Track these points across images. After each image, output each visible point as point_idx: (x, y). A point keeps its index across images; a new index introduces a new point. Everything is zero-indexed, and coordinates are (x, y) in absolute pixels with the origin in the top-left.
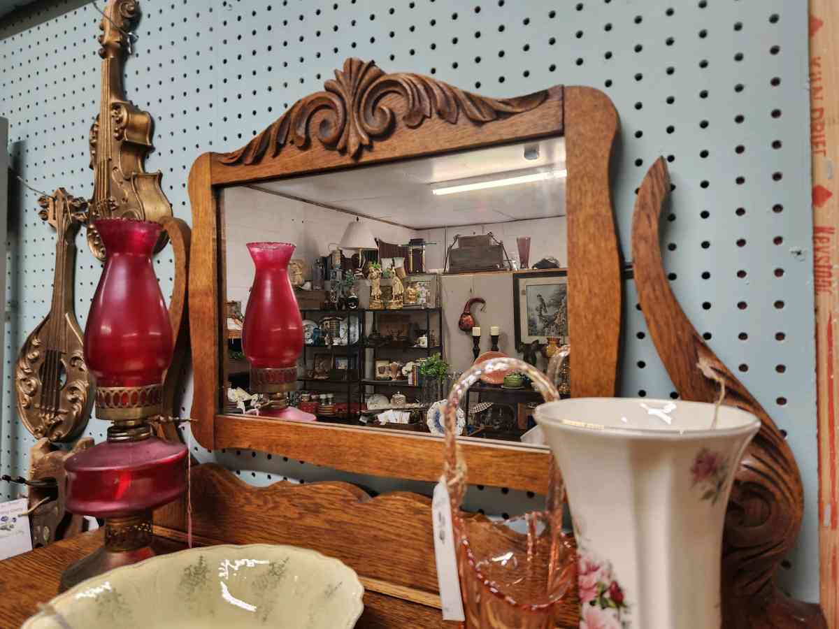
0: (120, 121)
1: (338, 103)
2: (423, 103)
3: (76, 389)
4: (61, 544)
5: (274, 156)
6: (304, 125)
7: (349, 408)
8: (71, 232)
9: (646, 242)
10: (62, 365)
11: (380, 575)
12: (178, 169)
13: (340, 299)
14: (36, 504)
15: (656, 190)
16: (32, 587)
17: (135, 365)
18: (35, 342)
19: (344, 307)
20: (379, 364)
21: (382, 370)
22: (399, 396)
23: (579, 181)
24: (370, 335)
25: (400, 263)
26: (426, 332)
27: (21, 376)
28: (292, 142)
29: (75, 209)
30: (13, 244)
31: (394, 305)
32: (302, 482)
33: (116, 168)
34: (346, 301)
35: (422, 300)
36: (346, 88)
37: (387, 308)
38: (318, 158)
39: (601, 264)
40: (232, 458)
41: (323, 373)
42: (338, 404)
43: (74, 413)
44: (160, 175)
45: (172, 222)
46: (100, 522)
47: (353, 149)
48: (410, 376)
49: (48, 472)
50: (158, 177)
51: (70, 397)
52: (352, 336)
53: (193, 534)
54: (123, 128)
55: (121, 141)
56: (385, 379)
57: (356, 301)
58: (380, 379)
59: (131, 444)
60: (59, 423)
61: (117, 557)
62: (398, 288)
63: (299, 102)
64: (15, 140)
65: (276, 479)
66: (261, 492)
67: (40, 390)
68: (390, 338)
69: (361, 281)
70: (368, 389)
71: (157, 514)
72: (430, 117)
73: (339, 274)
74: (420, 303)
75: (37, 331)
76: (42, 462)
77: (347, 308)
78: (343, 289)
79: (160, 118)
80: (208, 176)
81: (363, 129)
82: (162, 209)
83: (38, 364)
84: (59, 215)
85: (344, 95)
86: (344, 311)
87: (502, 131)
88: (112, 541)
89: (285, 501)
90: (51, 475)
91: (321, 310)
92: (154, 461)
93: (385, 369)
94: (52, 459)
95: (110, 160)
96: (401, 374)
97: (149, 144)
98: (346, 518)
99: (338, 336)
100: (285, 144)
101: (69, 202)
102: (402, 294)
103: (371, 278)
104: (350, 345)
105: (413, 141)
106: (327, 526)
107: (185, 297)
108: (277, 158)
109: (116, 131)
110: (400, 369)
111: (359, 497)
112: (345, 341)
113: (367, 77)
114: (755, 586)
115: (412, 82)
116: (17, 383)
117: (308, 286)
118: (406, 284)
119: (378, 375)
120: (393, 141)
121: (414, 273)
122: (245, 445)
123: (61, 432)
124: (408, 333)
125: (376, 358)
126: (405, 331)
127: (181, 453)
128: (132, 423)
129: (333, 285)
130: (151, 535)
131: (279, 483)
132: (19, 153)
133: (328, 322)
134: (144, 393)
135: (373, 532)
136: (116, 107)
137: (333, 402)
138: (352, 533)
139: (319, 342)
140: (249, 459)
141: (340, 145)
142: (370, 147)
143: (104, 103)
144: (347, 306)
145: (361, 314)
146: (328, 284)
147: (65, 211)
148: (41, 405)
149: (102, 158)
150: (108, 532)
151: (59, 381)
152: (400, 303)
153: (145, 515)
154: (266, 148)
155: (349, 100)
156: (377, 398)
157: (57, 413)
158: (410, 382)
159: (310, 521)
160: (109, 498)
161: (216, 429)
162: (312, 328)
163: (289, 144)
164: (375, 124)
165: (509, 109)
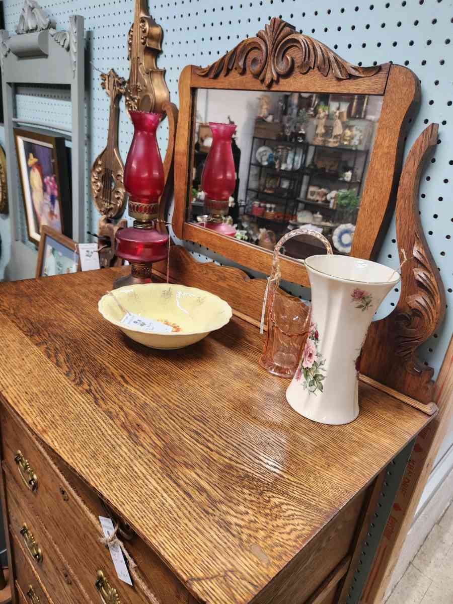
0: (144, 32)
1: (264, 48)
2: (311, 58)
3: (118, 192)
4: (112, 268)
5: (225, 76)
6: (243, 59)
7: (285, 217)
8: (117, 99)
9: (409, 175)
10: (112, 177)
11: (248, 314)
12: (175, 69)
13: (292, 133)
14: (102, 247)
15: (423, 145)
16: (102, 284)
17: (146, 193)
18: (100, 162)
19: (293, 140)
20: (312, 189)
21: (313, 193)
22: (319, 216)
23: (384, 130)
24: (309, 165)
25: (344, 107)
26: (352, 169)
27: (93, 180)
28: (236, 69)
29: (120, 85)
30: (87, 99)
31: (332, 143)
32: (221, 264)
33: (141, 64)
34: (296, 135)
35: (355, 142)
36: (269, 39)
37: (326, 145)
38: (249, 82)
39: (383, 183)
40: (190, 245)
41: (270, 189)
42: (278, 213)
43: (118, 205)
44: (165, 71)
45: (169, 106)
46: (130, 263)
47: (267, 81)
48: (332, 201)
49: (107, 233)
50: (163, 73)
51: (116, 196)
52: (295, 164)
53: (169, 276)
54: (146, 37)
55: (145, 46)
56: (313, 201)
57: (303, 136)
58: (309, 200)
59: (143, 231)
60: (111, 209)
61: (136, 280)
62: (338, 130)
63: (243, 42)
64: (87, 29)
65: (210, 260)
66: (201, 265)
67: (102, 189)
68: (324, 169)
69: (311, 120)
70: (301, 206)
71: (154, 265)
72: (314, 68)
73: (295, 111)
74: (352, 144)
75: (100, 156)
76: (104, 227)
77: (296, 141)
78: (296, 124)
79: (167, 31)
80: (189, 82)
81: (275, 69)
82: (165, 94)
83: (101, 175)
84: (111, 87)
85: (268, 43)
86: (293, 143)
87: (351, 87)
88: (134, 273)
89: (211, 272)
90: (108, 235)
91: (277, 140)
92: (152, 241)
93: (314, 193)
94: (108, 227)
95: (138, 58)
96: (326, 198)
97: (160, 49)
98: (237, 286)
99: (286, 162)
100: (232, 69)
101: (116, 79)
102: (340, 135)
103: (319, 118)
104: (293, 171)
105: (302, 83)
106: (227, 287)
107: (173, 154)
108: (227, 77)
109: (143, 39)
110: (326, 195)
111: (244, 278)
112: (290, 167)
113: (282, 34)
114: (405, 353)
115: (307, 43)
116: (91, 184)
117: (270, 119)
118: (346, 126)
119: (309, 197)
120: (290, 80)
121: (354, 118)
122: (196, 241)
123: (112, 214)
124: (338, 167)
125: (310, 184)
126: (336, 166)
127: (165, 239)
128: (144, 221)
129: (289, 120)
130: (151, 273)
131: (210, 263)
132: (90, 39)
133: (280, 150)
134: (150, 207)
135: (247, 295)
136: (143, 21)
137: (274, 211)
138: (238, 293)
139: (271, 165)
140: (198, 247)
141: (261, 77)
142: (277, 82)
143: (137, 16)
144: (296, 139)
145: (305, 147)
146: (285, 118)
147: (114, 86)
148: (103, 197)
149: (134, 55)
150: (133, 268)
151: (111, 186)
152: (337, 142)
153: (149, 264)
154: (221, 71)
155: (270, 47)
156: (305, 213)
157: (110, 204)
158: (331, 206)
159: (221, 283)
160: (134, 254)
161: (183, 230)
162: (268, 154)
163: (234, 70)
164: (282, 67)
165: (357, 74)
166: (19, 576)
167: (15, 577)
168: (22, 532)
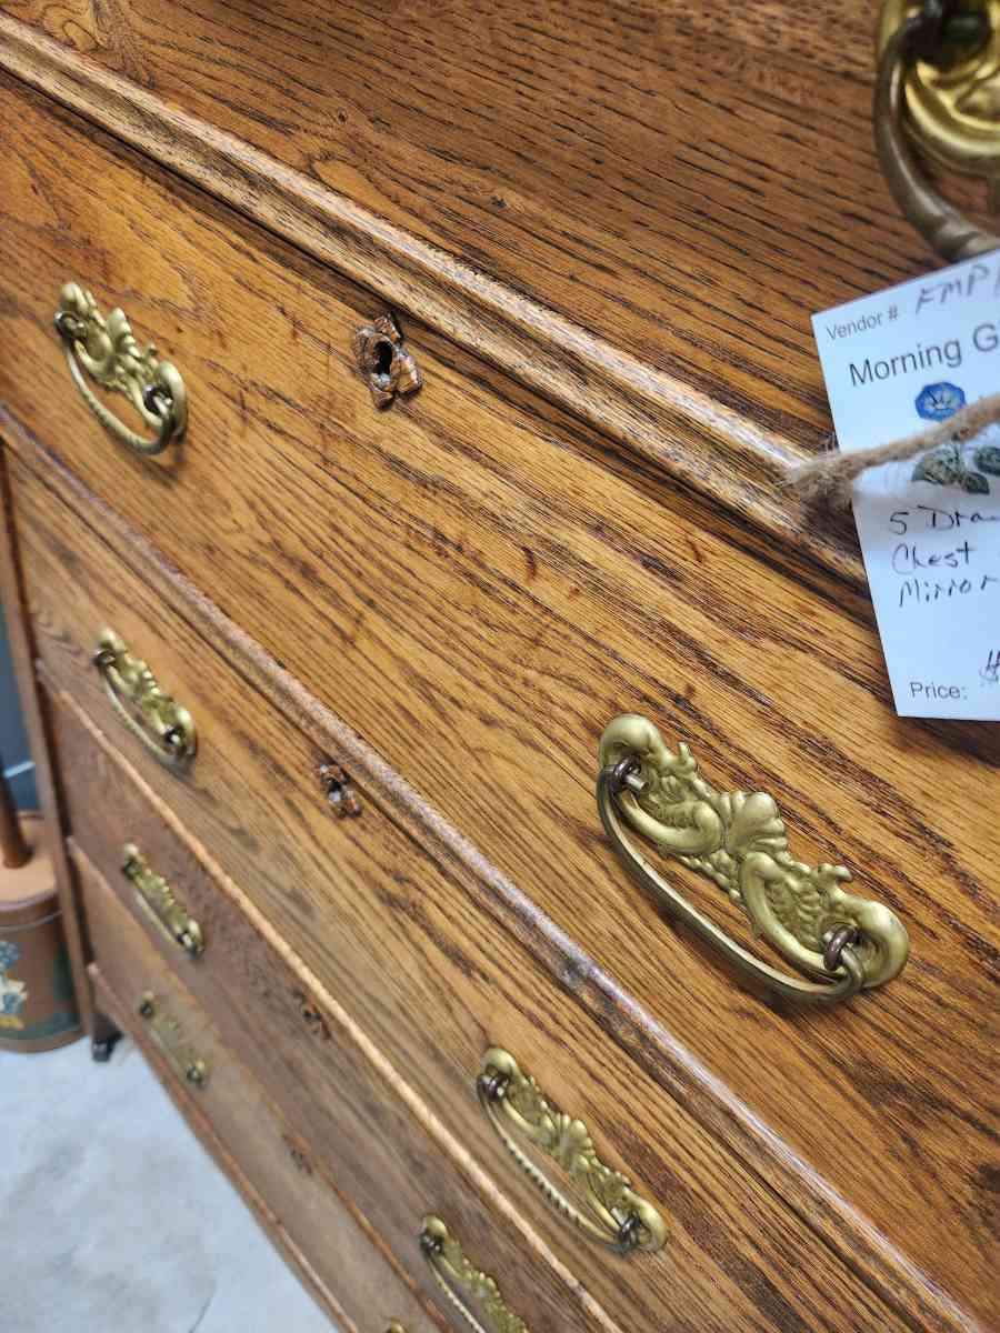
166: (78, 821)
167: (66, 828)
168: (99, 663)
